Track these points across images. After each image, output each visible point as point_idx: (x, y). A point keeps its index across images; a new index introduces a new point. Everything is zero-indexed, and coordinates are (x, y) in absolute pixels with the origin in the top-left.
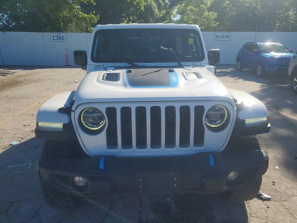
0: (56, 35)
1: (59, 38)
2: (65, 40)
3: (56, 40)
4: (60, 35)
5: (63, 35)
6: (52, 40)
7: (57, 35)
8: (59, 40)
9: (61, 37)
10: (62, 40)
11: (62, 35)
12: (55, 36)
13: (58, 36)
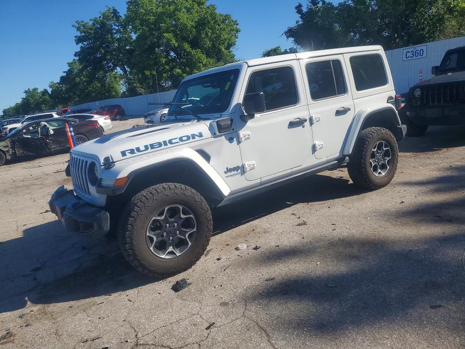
0: (410, 50)
1: (415, 54)
2: (425, 55)
3: (410, 58)
4: (418, 48)
5: (421, 48)
6: (405, 58)
7: (412, 49)
8: (414, 57)
9: (419, 52)
10: (419, 56)
11: (419, 49)
12: (409, 52)
13: (415, 51)
